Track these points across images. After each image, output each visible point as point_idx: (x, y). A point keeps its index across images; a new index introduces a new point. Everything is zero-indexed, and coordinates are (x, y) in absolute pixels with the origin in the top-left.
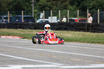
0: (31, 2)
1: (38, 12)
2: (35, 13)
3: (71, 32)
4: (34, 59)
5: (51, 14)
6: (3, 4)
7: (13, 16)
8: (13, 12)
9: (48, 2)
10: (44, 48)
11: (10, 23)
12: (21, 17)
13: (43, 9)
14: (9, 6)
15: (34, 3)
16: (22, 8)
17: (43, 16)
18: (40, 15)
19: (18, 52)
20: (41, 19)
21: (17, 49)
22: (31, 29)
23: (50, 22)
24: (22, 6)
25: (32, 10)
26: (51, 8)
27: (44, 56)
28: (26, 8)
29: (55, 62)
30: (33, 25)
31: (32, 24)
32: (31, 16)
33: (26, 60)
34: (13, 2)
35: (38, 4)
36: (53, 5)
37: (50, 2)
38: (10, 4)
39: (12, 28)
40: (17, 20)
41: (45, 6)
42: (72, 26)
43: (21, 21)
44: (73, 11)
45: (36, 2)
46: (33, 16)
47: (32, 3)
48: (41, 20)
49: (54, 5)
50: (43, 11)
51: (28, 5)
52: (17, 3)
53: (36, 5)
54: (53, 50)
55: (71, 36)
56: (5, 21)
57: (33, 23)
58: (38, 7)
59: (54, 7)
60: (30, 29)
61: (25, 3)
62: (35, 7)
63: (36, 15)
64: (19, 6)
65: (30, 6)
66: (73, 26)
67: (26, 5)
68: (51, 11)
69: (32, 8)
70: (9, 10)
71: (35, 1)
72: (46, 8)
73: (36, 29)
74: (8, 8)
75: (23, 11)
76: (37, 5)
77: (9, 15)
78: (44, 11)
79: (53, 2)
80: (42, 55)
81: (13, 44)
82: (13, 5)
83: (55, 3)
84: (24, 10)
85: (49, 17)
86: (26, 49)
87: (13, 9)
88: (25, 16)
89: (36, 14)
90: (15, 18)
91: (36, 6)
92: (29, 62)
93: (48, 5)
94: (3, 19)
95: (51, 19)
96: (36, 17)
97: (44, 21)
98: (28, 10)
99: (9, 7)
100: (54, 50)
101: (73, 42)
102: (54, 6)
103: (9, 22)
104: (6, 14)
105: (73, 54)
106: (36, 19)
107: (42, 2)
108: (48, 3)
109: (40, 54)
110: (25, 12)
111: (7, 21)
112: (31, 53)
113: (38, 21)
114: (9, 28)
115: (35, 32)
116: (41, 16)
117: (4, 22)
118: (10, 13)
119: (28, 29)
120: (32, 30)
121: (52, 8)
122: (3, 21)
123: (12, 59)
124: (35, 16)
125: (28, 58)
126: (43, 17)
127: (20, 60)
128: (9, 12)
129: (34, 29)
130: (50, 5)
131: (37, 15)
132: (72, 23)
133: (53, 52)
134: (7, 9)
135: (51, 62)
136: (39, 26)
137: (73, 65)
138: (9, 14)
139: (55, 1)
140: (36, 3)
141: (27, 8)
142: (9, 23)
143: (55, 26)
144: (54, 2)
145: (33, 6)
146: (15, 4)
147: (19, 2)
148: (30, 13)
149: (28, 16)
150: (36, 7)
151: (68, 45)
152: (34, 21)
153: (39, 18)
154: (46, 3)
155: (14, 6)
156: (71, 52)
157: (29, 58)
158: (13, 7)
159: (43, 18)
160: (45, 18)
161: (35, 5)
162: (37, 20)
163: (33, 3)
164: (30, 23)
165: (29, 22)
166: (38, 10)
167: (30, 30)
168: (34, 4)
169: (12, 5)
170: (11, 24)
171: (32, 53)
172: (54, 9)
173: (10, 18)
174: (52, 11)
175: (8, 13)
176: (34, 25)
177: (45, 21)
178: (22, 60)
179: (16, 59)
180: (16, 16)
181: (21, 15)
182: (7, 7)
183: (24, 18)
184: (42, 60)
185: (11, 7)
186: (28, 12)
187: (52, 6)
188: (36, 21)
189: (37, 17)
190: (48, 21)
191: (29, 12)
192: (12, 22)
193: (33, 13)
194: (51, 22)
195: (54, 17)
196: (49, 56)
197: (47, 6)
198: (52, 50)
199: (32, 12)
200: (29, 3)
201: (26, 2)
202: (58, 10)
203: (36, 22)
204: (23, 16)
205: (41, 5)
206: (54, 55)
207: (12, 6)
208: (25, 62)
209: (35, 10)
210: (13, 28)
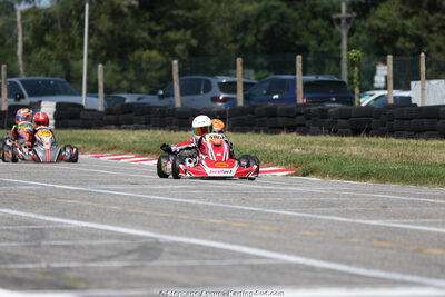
0: (334, 16)
1: (364, 60)
2: (352, 64)
4: (349, 263)
5: (423, 68)
6: (214, 24)
7: (259, 79)
8: (260, 60)
9: (407, 16)
10: (394, 216)
11: (246, 106)
12: (294, 81)
13: (386, 48)
14: (239, 37)
15: (348, 20)
16: (297, 43)
17: (386, 77)
18: (373, 72)
19: (279, 232)
20: (379, 89)
21: (278, 221)
22: (335, 133)
23: (415, 105)
24: (296, 36)
25: (340, 51)
26: (420, 43)
27: (391, 249)
28: (313, 43)
29: (438, 277)
30: (345, 116)
31: (340, 110)
32: (336, 79)
33: (312, 269)
34: (258, 17)
35: (363, 27)
36: (431, 32)
37: (414, 18)
38: (243, 26)
39: (256, 128)
40: (276, 96)
41: (395, 35)
43: (294, 99)
45: (358, 18)
46: (344, 78)
47: (339, 20)
48: (378, 93)
49: (435, 29)
50: (386, 54)
51: (323, 32)
52: (273, 22)
53: (359, 28)
54: (431, 224)
56: (224, 100)
57: (346, 106)
58: (363, 37)
59: (433, 41)
60: (329, 134)
61: (308, 21)
62: (352, 40)
63: (356, 75)
64: (285, 33)
65: (330, 32)
67: (315, 33)
68: (422, 54)
69: (339, 43)
70: (243, 52)
71: (354, 14)
72: (400, 43)
73: (356, 132)
74: (235, 41)
75: (299, 57)
76: (360, 32)
77: (240, 76)
78: (390, 57)
79: (428, 19)
80: (383, 244)
81: (259, 200)
82: (259, 31)
83: (439, 20)
84: (304, 50)
85: (413, 83)
86: (316, 219)
87: (259, 46)
88: (312, 78)
89: (356, 69)
90: (267, 84)
91: (355, 35)
92: (329, 276)
93: (409, 32)
94: (215, 91)
95: (423, 90)
96: (355, 81)
97: (391, 101)
98: (323, 53)
99: (243, 39)
100: (436, 225)
102: (434, 36)
103: (240, 103)
104: (227, 67)
106: (357, 91)
107: (382, 19)
108: (408, 23)
109: (375, 243)
110: (310, 59)
111: (234, 100)
112: (337, 238)
113: (365, 101)
114: (244, 131)
115: (354, 145)
116: (379, 80)
117: (220, 104)
118: (246, 65)
119: (325, 134)
120: (339, 139)
121: (426, 45)
122: (216, 99)
123: (255, 262)
124: (351, 78)
125: (323, 259)
126: (386, 82)
127: (289, 266)
128: (239, 61)
129: (347, 135)
130: (418, 29)
131: (359, 74)
133: (429, 232)
134: (233, 47)
135: (420, 274)
136: (370, 122)
138: (240, 68)
139: (438, 15)
140: (357, 22)
141: (320, 42)
142: (241, 108)
143: (439, 119)
144: (432, 18)
145: (344, 33)
146: (265, 27)
147: (283, 17)
148: (333, 67)
149: (321, 78)
150: (357, 38)
152: (350, 101)
153: (368, 84)
154: (399, 22)
155: (260, 36)
157: (330, 259)
158: (257, 40)
159: (385, 88)
160: (394, 88)
161: (351, 32)
162: (360, 97)
163: (343, 21)
164: (333, 106)
165: (329, 105)
166: (367, 51)
167: (333, 139)
168: (349, 26)
169: (254, 32)
170: (252, 113)
171: (341, 238)
172: (432, 46)
173: (246, 85)
174: (427, 54)
175: (235, 67)
176: (347, 119)
177: (395, 98)
178: (297, 266)
179: (271, 262)
180: (272, 76)
181: (295, 74)
182: (231, 38)
183: (307, 85)
184: (382, 268)
185: (250, 39)
186: (324, 59)
187: (424, 35)
188: (356, 97)
189: (359, 80)
190: (409, 98)
191: (327, 61)
192: (253, 103)
193: (344, 66)
194: (419, 105)
195: (434, 82)
196: (415, 251)
197: (404, 34)
198: (424, 224)
199: (338, 60)
200: (326, 24)
201: (315, 17)
203: (357, 104)
204: (300, 78)
205: (379, 30)
206: (433, 247)
207: (256, 36)
208: (309, 274)
209: (353, 53)
210: (258, 132)
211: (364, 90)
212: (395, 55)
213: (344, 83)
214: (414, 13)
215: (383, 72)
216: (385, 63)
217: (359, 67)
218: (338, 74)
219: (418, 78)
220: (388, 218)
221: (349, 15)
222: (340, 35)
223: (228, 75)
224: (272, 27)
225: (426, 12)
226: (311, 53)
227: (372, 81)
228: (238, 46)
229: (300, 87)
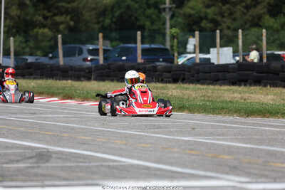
0: (162, 6)
1: (181, 34)
2: (173, 37)
3: (272, 89)
4: (171, 164)
5: (218, 40)
6: (84, 12)
7: (113, 47)
8: (114, 35)
9: (208, 6)
10: (200, 135)
11: (106, 64)
12: (136, 48)
13: (194, 27)
14: (101, 19)
15: (170, 9)
16: (138, 23)
17: (195, 45)
18: (186, 43)
19: (126, 144)
20: (190, 53)
21: (126, 137)
22: (162, 81)
23: (213, 64)
24: (137, 20)
25: (165, 29)
26: (216, 24)
27: (198, 155)
28: (148, 24)
29: (228, 174)
30: (168, 70)
31: (165, 67)
32: (162, 47)
33: (148, 168)
34: (113, 7)
35: (180, 14)
36: (224, 17)
37: (213, 8)
38: (103, 13)
39: (111, 78)
40: (124, 58)
41: (201, 19)
42: (276, 73)
43: (136, 60)
44: (278, 31)
45: (177, 8)
46: (168, 46)
47: (164, 9)
48: (190, 56)
49: (226, 14)
50: (194, 31)
51: (154, 17)
52: (123, 10)
53: (177, 14)
54: (223, 140)
55: (273, 100)
56: (91, 60)
57: (169, 65)
58: (180, 20)
59: (224, 22)
60: (158, 82)
61: (145, 10)
62: (173, 22)
63: (175, 44)
64: (130, 17)
65: (159, 17)
66: (278, 74)
67: (149, 17)
68: (218, 31)
69: (164, 24)
70: (103, 29)
71: (174, 5)
72: (204, 24)
73: (175, 81)
74: (98, 23)
75: (139, 33)
76: (178, 17)
77: (101, 44)
78: (197, 33)
79: (221, 8)
80: (193, 152)
81: (114, 124)
82: (113, 16)
83: (228, 9)
84: (142, 28)
85: (212, 50)
86: (150, 137)
87: (113, 26)
88: (147, 46)
89: (176, 40)
90: (118, 50)
91: (175, 19)
92: (158, 172)
93: (209, 17)
94: (85, 54)
95: (218, 53)
96: (175, 48)
97: (198, 61)
98: (154, 30)
99: (103, 21)
100: (227, 140)
101: (279, 118)
102: (225, 19)
103: (101, 62)
104: (93, 39)
105: (279, 152)
106: (176, 54)
107: (192, 8)
108: (209, 11)
109: (188, 151)
110: (146, 34)
111: (98, 60)
112: (163, 148)
113: (181, 61)
114: (104, 80)
115: (174, 89)
116: (190, 47)
117: (88, 63)
118: (104, 38)
119: (156, 82)
120: (164, 85)
121: (220, 25)
122: (85, 60)
123: (111, 164)
124: (172, 46)
125: (154, 162)
126: (195, 49)
127: (132, 166)
128: (101, 35)
129: (169, 83)
130: (215, 15)
131: (177, 44)
132: (274, 65)
133: (222, 145)
134: (97, 27)
135: (217, 172)
136: (184, 74)
137: (278, 180)
138: (101, 40)
139: (228, 6)
140: (176, 10)
141: (152, 23)
142: (102, 65)
143: (229, 72)
144: (224, 8)
145: (168, 17)
146: (117, 13)
147: (128, 7)
148: (161, 39)
149: (153, 46)
150: (176, 21)
151: (264, 125)
152: (172, 61)
153: (183, 51)
154: (203, 10)
155: (114, 20)
156: (271, 146)
157: (159, 162)
158: (112, 22)
159: (194, 53)
160: (200, 53)
161: (172, 17)
162: (178, 58)
163: (167, 10)
164: (161, 64)
165: (158, 64)
166: (182, 29)
167: (160, 85)
168: (171, 13)
169: (110, 16)
170: (109, 69)
171: (166, 148)
172: (224, 25)
173: (105, 51)
174: (221, 31)
175: (98, 39)
176: (169, 72)
177: (200, 59)
178: (138, 167)
179: (122, 164)
180: (122, 45)
181: (136, 43)
182: (95, 21)
183: (144, 51)
184: (192, 168)
185: (107, 21)
186: (155, 34)
187: (219, 18)
188: (176, 59)
189: (178, 47)
190: (209, 59)
191: (157, 36)
192: (109, 62)
193: (168, 38)
194: (216, 63)
195: (225, 49)
196: (213, 157)
197: (206, 18)
198: (218, 140)
199: (164, 35)
200: (156, 11)
201: (149, 6)
202: (236, 30)
203: (176, 63)
204: (139, 46)
205: (190, 16)
206: (224, 154)
207: (111, 19)
208: (146, 172)
209: (174, 30)
210: (112, 80)
211: (180, 54)
212: (200, 31)
213: (167, 50)
214: (213, 5)
215: (192, 43)
216: (194, 36)
217: (177, 39)
218: (164, 44)
219: (215, 47)
220: (196, 135)
221: (171, 6)
222: (165, 19)
223: (93, 44)
224: (122, 14)
225: (220, 4)
226: (147, 30)
227: (185, 48)
228: (99, 26)
229: (139, 52)
